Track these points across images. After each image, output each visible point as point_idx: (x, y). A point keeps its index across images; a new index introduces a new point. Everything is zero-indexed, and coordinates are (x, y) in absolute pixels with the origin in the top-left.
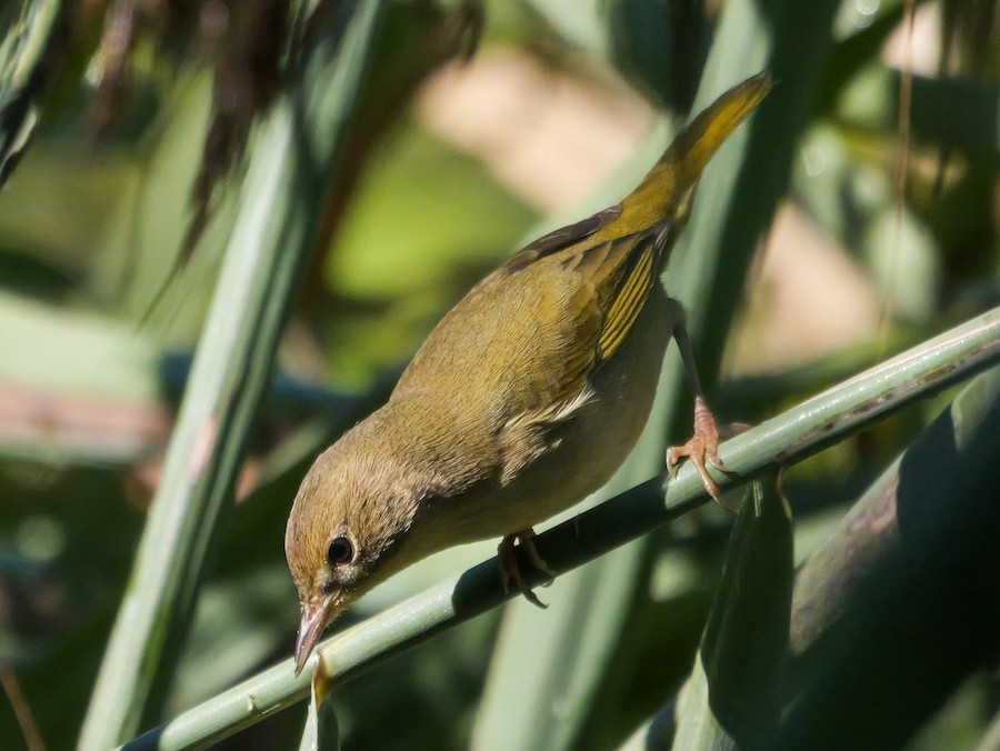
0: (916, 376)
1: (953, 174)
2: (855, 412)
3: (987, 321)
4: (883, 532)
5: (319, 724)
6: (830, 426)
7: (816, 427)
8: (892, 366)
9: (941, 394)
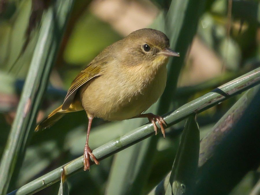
0: (235, 87)
1: (244, 28)
2: (217, 98)
3: (256, 71)
4: (224, 132)
5: (63, 189)
6: (210, 102)
7: (206, 103)
8: (228, 84)
9: (242, 93)
